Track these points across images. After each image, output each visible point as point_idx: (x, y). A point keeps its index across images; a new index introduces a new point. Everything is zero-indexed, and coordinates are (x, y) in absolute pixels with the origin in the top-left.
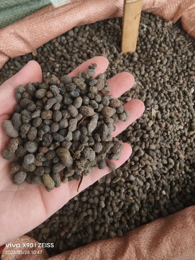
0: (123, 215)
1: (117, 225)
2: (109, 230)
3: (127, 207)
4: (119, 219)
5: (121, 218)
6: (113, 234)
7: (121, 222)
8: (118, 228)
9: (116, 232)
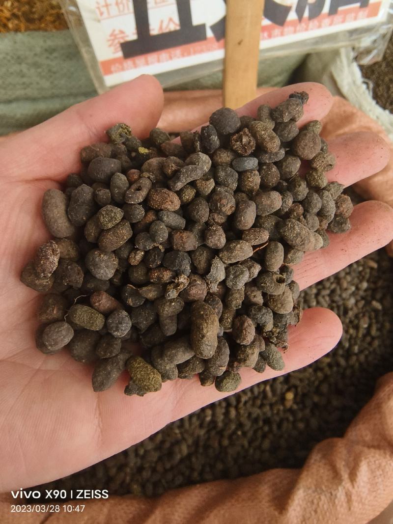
0: (160, 459)
1: (146, 474)
2: (132, 480)
3: (167, 445)
4: (153, 465)
5: (156, 462)
6: (135, 487)
7: (154, 470)
8: (148, 480)
9: (143, 486)
